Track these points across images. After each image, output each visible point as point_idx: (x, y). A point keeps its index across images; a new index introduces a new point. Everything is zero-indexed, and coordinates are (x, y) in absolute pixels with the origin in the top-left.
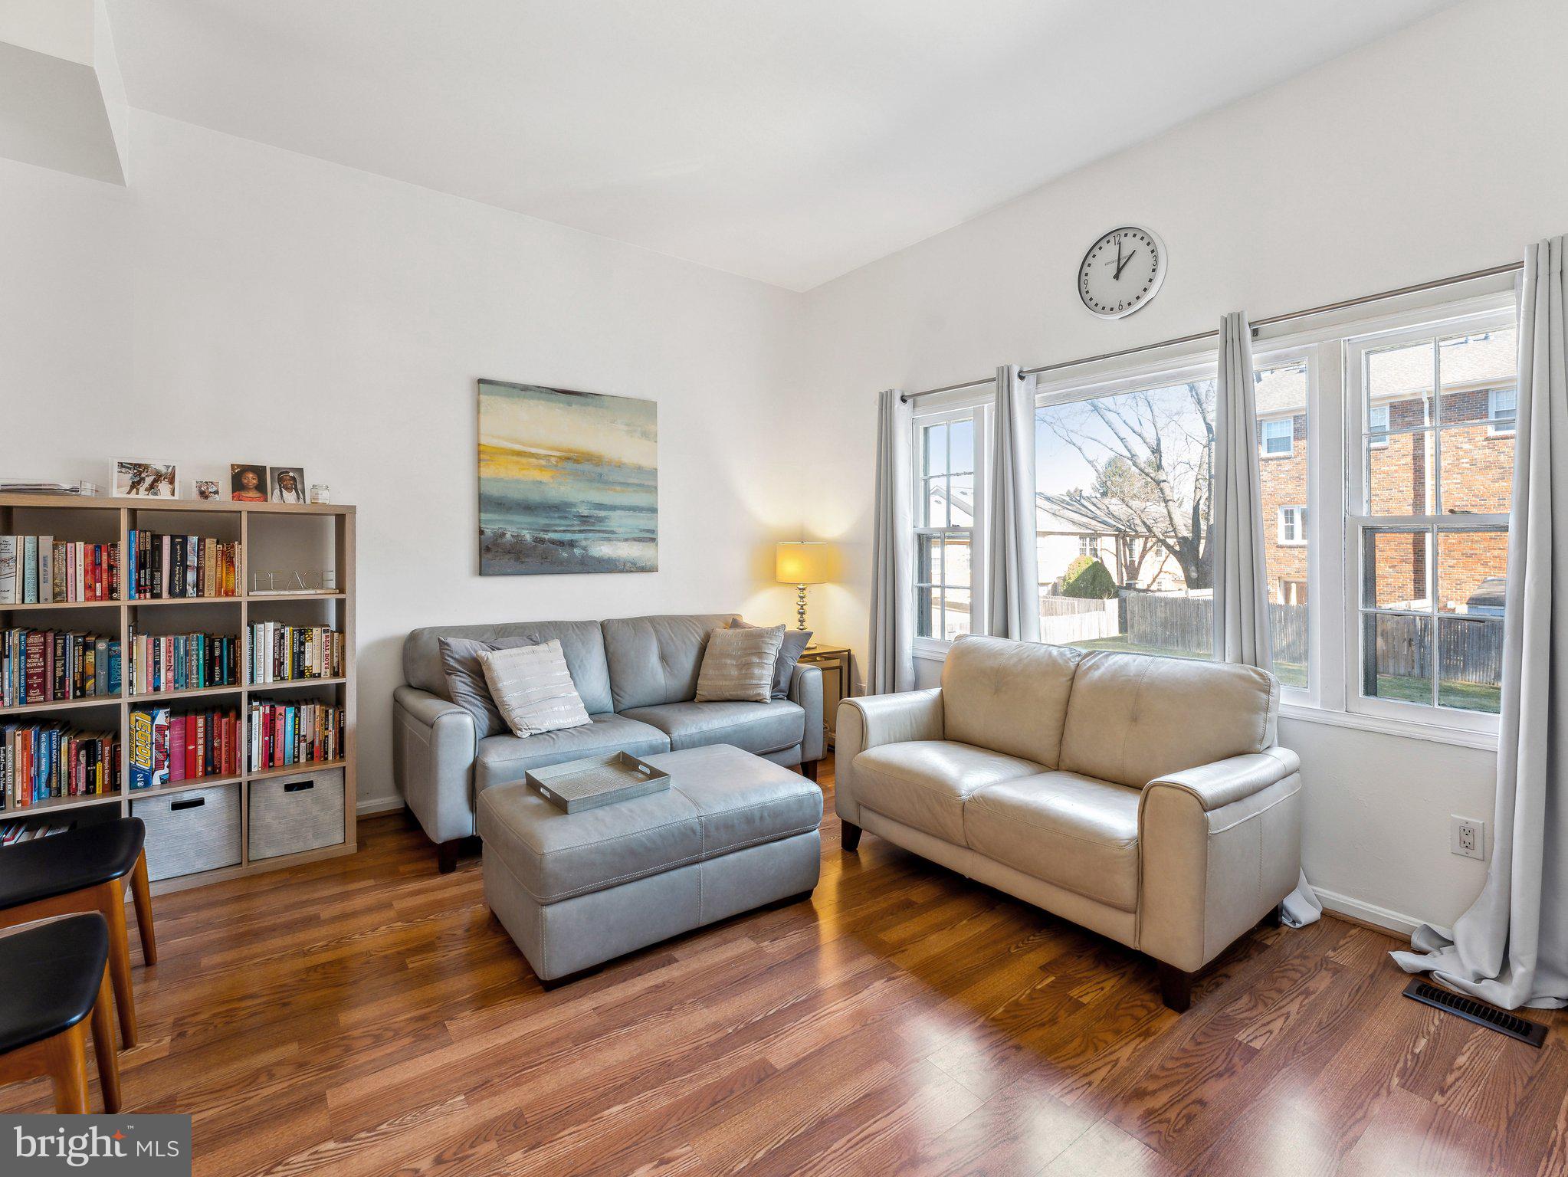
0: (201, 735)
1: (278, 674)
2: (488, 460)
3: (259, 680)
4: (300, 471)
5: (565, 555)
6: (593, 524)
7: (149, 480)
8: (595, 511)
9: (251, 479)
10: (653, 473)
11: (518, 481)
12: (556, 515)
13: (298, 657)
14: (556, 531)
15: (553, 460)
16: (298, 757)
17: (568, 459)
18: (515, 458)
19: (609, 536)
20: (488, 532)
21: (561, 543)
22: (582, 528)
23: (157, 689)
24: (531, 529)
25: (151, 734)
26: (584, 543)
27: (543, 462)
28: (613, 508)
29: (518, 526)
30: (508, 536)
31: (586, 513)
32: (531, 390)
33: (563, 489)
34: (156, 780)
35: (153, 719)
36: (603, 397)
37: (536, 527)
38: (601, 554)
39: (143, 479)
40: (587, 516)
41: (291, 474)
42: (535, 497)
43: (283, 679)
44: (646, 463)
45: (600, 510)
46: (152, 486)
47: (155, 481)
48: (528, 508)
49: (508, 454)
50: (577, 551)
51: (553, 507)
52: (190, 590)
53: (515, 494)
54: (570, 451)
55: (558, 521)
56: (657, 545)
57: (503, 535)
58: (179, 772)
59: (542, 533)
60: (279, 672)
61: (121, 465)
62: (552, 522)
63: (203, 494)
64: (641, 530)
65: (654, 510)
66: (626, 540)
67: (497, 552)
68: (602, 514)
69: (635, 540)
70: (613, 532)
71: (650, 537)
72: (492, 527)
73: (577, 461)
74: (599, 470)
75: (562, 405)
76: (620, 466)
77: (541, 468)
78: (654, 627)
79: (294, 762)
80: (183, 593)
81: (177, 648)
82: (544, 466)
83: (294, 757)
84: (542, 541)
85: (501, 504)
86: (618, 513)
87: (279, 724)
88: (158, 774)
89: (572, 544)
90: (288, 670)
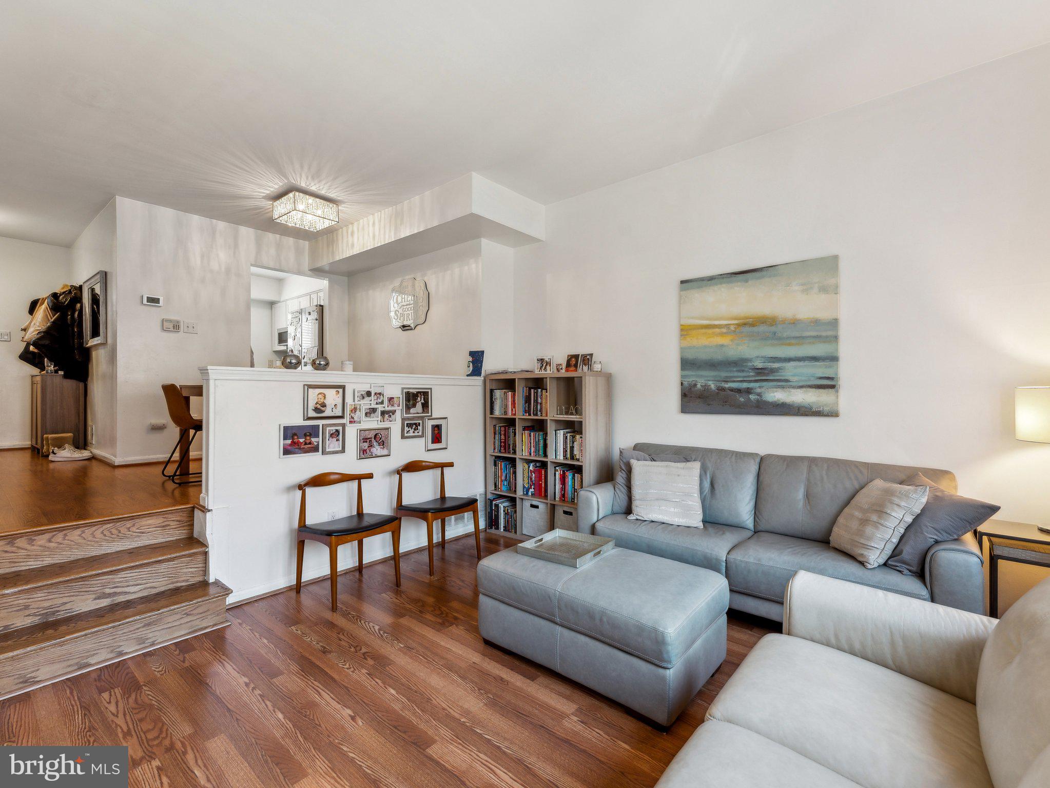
0: (543, 478)
1: (565, 456)
2: (686, 335)
3: (558, 457)
4: (591, 355)
5: (742, 399)
6: (768, 374)
7: (544, 365)
8: (769, 364)
9: (573, 361)
10: (834, 323)
11: (705, 347)
12: (735, 369)
13: (572, 448)
14: (734, 381)
15: (732, 328)
16: (574, 499)
17: (745, 324)
18: (703, 331)
19: (784, 383)
20: (686, 383)
21: (739, 391)
22: (757, 378)
23: (531, 454)
24: (715, 381)
25: (528, 473)
26: (758, 390)
27: (724, 330)
28: (789, 360)
29: (706, 379)
30: (699, 386)
31: (760, 365)
32: (715, 279)
33: (740, 348)
34: (530, 494)
35: (529, 467)
36: (777, 267)
37: (719, 379)
38: (775, 399)
39: (543, 365)
40: (761, 369)
41: (588, 357)
42: (719, 356)
43: (567, 458)
44: (824, 315)
45: (774, 362)
46: (545, 368)
47: (546, 365)
48: (712, 365)
49: (698, 329)
50: (752, 397)
51: (733, 363)
52: (539, 413)
53: (703, 356)
54: (747, 318)
55: (736, 374)
56: (837, 391)
57: (695, 385)
58: (537, 492)
59: (723, 383)
60: (565, 455)
61: (538, 360)
62: (732, 375)
63: (558, 370)
64: (821, 378)
65: (834, 359)
66: (801, 387)
67: (691, 397)
68: (776, 365)
69: (811, 387)
70: (787, 381)
71: (829, 384)
72: (689, 380)
73: (753, 325)
74: (773, 329)
75: (739, 283)
76: (794, 323)
77: (722, 334)
78: (810, 467)
79: (572, 501)
80: (536, 415)
81: (536, 438)
82: (725, 333)
83: (572, 499)
84: (723, 389)
85: (694, 364)
86: (792, 364)
87: (566, 480)
88: (531, 490)
89: (748, 391)
90: (569, 456)
